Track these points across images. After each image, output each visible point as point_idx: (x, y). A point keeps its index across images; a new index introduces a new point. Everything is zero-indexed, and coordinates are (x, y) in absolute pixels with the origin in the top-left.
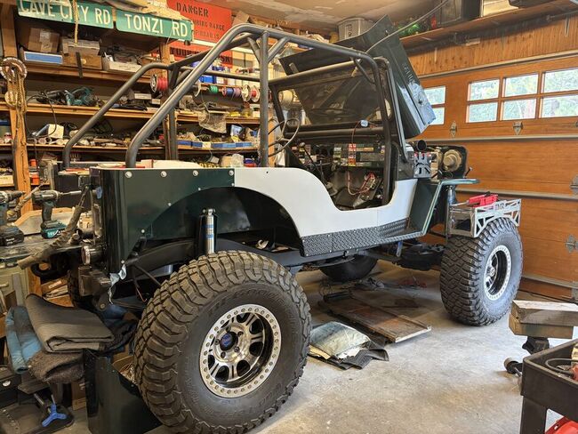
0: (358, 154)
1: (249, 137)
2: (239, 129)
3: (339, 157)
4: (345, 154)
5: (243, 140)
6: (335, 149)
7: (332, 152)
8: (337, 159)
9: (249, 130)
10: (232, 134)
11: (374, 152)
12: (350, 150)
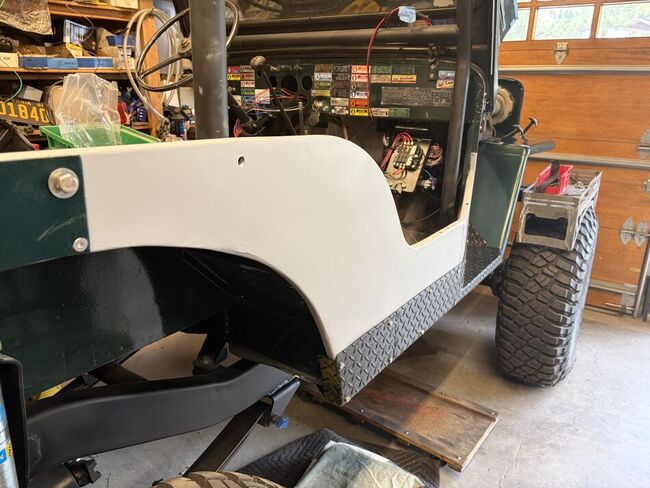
0: (375, 90)
1: (105, 46)
2: (82, 30)
3: (327, 93)
4: (342, 88)
5: (94, 52)
6: (317, 76)
7: (308, 83)
8: (320, 98)
9: (105, 33)
10: (67, 39)
11: (418, 84)
12: (355, 79)
